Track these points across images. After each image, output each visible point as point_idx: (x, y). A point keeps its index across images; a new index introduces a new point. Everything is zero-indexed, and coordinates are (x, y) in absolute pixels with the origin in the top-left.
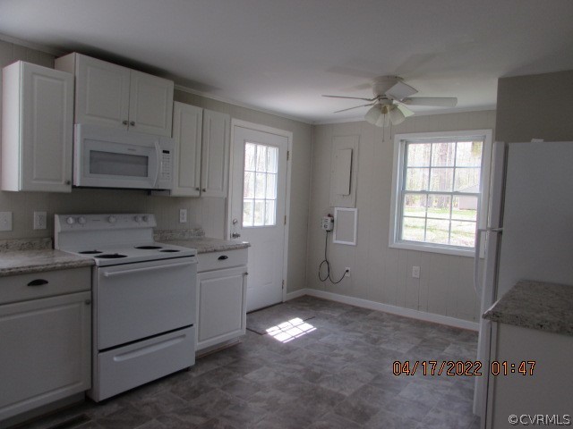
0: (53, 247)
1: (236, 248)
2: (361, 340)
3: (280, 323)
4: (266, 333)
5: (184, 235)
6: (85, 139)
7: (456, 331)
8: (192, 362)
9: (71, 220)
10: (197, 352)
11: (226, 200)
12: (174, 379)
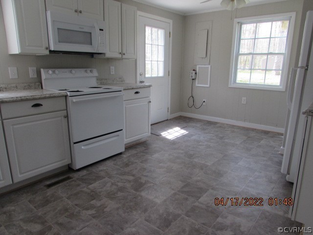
0: (42, 88)
1: (144, 87)
2: (214, 138)
3: (168, 130)
4: (161, 135)
5: (113, 81)
6: (54, 21)
7: (266, 133)
8: (123, 150)
9: (50, 72)
10: (125, 144)
11: (136, 60)
12: (114, 158)
